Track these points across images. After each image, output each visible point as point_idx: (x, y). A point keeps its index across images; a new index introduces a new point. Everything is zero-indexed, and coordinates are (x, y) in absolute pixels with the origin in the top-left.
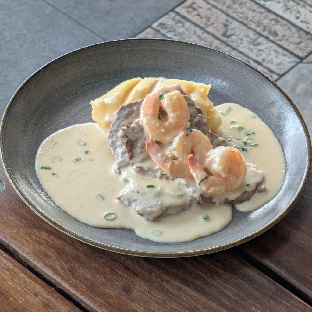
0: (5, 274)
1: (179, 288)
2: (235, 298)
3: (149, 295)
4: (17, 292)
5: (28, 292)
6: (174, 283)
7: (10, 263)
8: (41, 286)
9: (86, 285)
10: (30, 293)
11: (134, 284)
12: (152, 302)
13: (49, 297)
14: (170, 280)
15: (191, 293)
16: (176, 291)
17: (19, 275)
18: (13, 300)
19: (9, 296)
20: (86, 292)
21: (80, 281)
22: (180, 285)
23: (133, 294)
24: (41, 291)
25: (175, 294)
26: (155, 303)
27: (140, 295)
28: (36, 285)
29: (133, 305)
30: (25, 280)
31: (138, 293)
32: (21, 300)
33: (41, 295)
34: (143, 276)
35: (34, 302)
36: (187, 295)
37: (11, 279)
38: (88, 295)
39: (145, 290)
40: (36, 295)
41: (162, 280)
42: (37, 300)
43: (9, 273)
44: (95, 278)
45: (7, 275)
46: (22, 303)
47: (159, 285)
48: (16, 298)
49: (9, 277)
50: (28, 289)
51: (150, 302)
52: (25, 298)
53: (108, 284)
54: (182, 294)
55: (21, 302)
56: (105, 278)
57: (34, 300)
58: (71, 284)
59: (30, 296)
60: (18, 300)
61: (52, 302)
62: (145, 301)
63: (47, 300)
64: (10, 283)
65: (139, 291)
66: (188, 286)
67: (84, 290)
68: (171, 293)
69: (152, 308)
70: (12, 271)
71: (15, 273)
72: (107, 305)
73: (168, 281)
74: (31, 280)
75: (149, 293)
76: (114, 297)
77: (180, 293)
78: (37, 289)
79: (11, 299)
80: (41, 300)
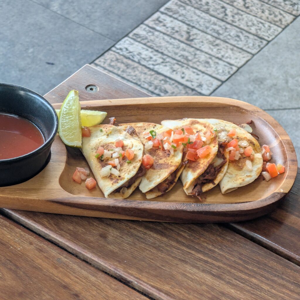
0: (4, 230)
1: (145, 232)
2: (190, 238)
3: (121, 239)
4: (15, 242)
5: (24, 242)
6: (140, 229)
7: (6, 222)
8: (33, 237)
9: (70, 234)
10: (26, 242)
11: (108, 232)
12: (124, 244)
13: (42, 245)
14: (136, 227)
15: (154, 236)
16: (142, 235)
17: (15, 230)
18: (13, 248)
19: (9, 245)
20: (71, 239)
21: (65, 232)
22: (145, 231)
23: (109, 239)
24: (34, 240)
25: (142, 237)
26: (127, 244)
27: (114, 240)
28: (29, 236)
29: (110, 247)
30: (20, 234)
31: (113, 238)
32: (20, 248)
33: (35, 243)
34: (115, 226)
35: (30, 249)
36: (152, 237)
37: (9, 233)
38: (73, 241)
39: (118, 236)
40: (31, 244)
41: (130, 228)
42: (32, 247)
43: (6, 229)
44: (76, 229)
45: (5, 231)
46: (21, 250)
47: (128, 232)
48: (15, 246)
49: (7, 232)
50: (23, 240)
51: (123, 244)
52: (22, 246)
53: (88, 232)
54: (147, 237)
55: (19, 249)
56: (85, 229)
57: (30, 247)
58: (57, 234)
59: (26, 244)
60: (17, 248)
61: (45, 248)
62: (119, 244)
63: (40, 246)
64: (9, 236)
65: (113, 237)
66: (151, 231)
67: (69, 238)
68: (139, 237)
69: (125, 248)
70: (9, 227)
71: (11, 229)
72: (89, 248)
73: (135, 228)
74: (25, 233)
75: (121, 237)
76: (94, 242)
77: (146, 236)
78: (31, 239)
79: (11, 247)
80: (36, 247)
